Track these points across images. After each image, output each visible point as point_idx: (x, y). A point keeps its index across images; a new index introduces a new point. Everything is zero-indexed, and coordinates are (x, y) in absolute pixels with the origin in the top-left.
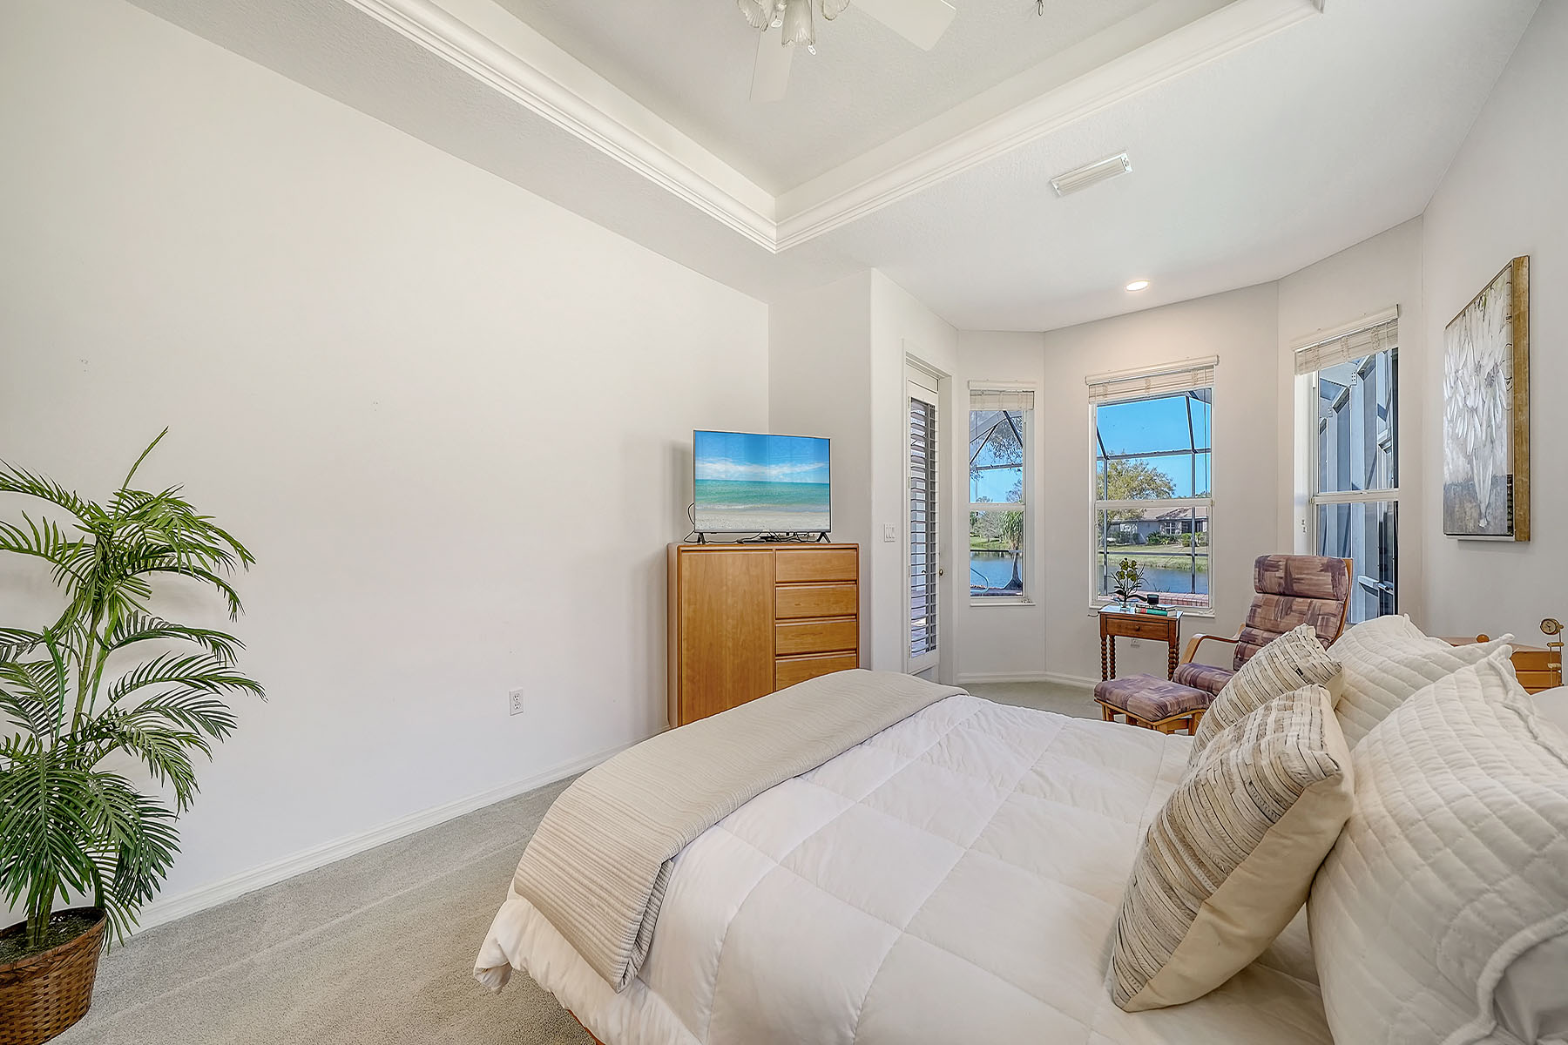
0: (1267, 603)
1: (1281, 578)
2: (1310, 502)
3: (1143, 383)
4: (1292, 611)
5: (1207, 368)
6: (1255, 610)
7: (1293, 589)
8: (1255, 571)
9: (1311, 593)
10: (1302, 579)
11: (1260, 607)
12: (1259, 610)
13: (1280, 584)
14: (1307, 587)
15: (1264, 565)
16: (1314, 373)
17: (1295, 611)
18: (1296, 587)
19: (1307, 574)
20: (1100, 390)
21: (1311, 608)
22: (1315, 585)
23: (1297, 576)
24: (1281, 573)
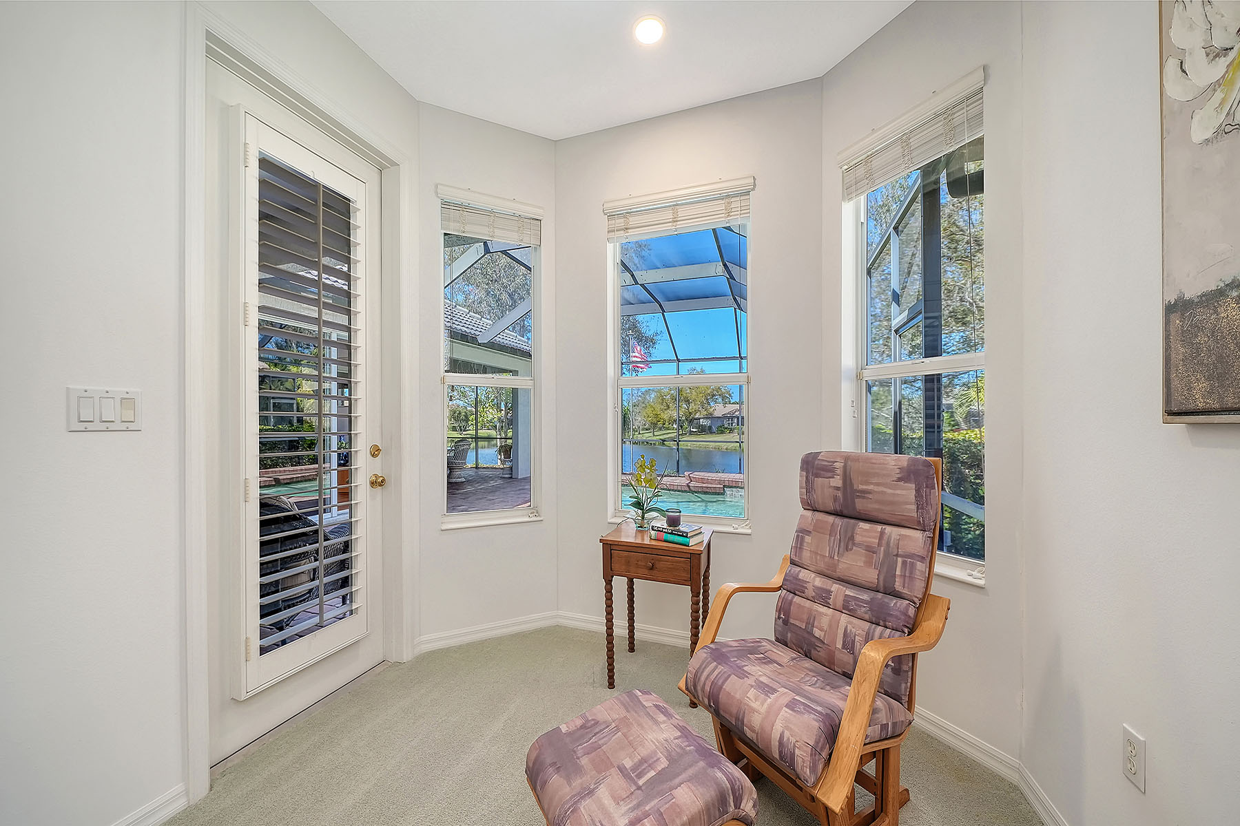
0: (818, 527)
1: (837, 488)
2: (859, 377)
3: (668, 215)
4: (854, 544)
5: (742, 194)
6: (803, 538)
7: (854, 508)
8: (801, 476)
9: (882, 516)
10: (869, 492)
11: (808, 533)
12: (808, 539)
13: (835, 499)
14: (876, 506)
15: (812, 467)
16: (862, 197)
17: (859, 545)
18: (860, 505)
19: (878, 484)
20: (620, 222)
21: (884, 542)
22: (891, 503)
23: (861, 487)
24: (837, 481)
